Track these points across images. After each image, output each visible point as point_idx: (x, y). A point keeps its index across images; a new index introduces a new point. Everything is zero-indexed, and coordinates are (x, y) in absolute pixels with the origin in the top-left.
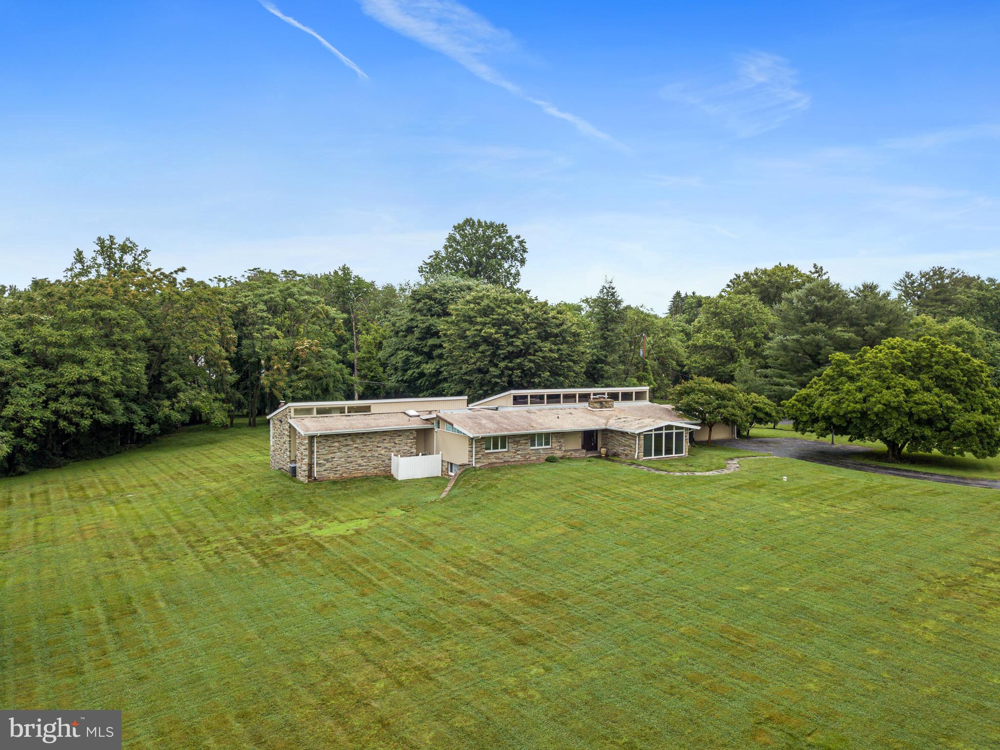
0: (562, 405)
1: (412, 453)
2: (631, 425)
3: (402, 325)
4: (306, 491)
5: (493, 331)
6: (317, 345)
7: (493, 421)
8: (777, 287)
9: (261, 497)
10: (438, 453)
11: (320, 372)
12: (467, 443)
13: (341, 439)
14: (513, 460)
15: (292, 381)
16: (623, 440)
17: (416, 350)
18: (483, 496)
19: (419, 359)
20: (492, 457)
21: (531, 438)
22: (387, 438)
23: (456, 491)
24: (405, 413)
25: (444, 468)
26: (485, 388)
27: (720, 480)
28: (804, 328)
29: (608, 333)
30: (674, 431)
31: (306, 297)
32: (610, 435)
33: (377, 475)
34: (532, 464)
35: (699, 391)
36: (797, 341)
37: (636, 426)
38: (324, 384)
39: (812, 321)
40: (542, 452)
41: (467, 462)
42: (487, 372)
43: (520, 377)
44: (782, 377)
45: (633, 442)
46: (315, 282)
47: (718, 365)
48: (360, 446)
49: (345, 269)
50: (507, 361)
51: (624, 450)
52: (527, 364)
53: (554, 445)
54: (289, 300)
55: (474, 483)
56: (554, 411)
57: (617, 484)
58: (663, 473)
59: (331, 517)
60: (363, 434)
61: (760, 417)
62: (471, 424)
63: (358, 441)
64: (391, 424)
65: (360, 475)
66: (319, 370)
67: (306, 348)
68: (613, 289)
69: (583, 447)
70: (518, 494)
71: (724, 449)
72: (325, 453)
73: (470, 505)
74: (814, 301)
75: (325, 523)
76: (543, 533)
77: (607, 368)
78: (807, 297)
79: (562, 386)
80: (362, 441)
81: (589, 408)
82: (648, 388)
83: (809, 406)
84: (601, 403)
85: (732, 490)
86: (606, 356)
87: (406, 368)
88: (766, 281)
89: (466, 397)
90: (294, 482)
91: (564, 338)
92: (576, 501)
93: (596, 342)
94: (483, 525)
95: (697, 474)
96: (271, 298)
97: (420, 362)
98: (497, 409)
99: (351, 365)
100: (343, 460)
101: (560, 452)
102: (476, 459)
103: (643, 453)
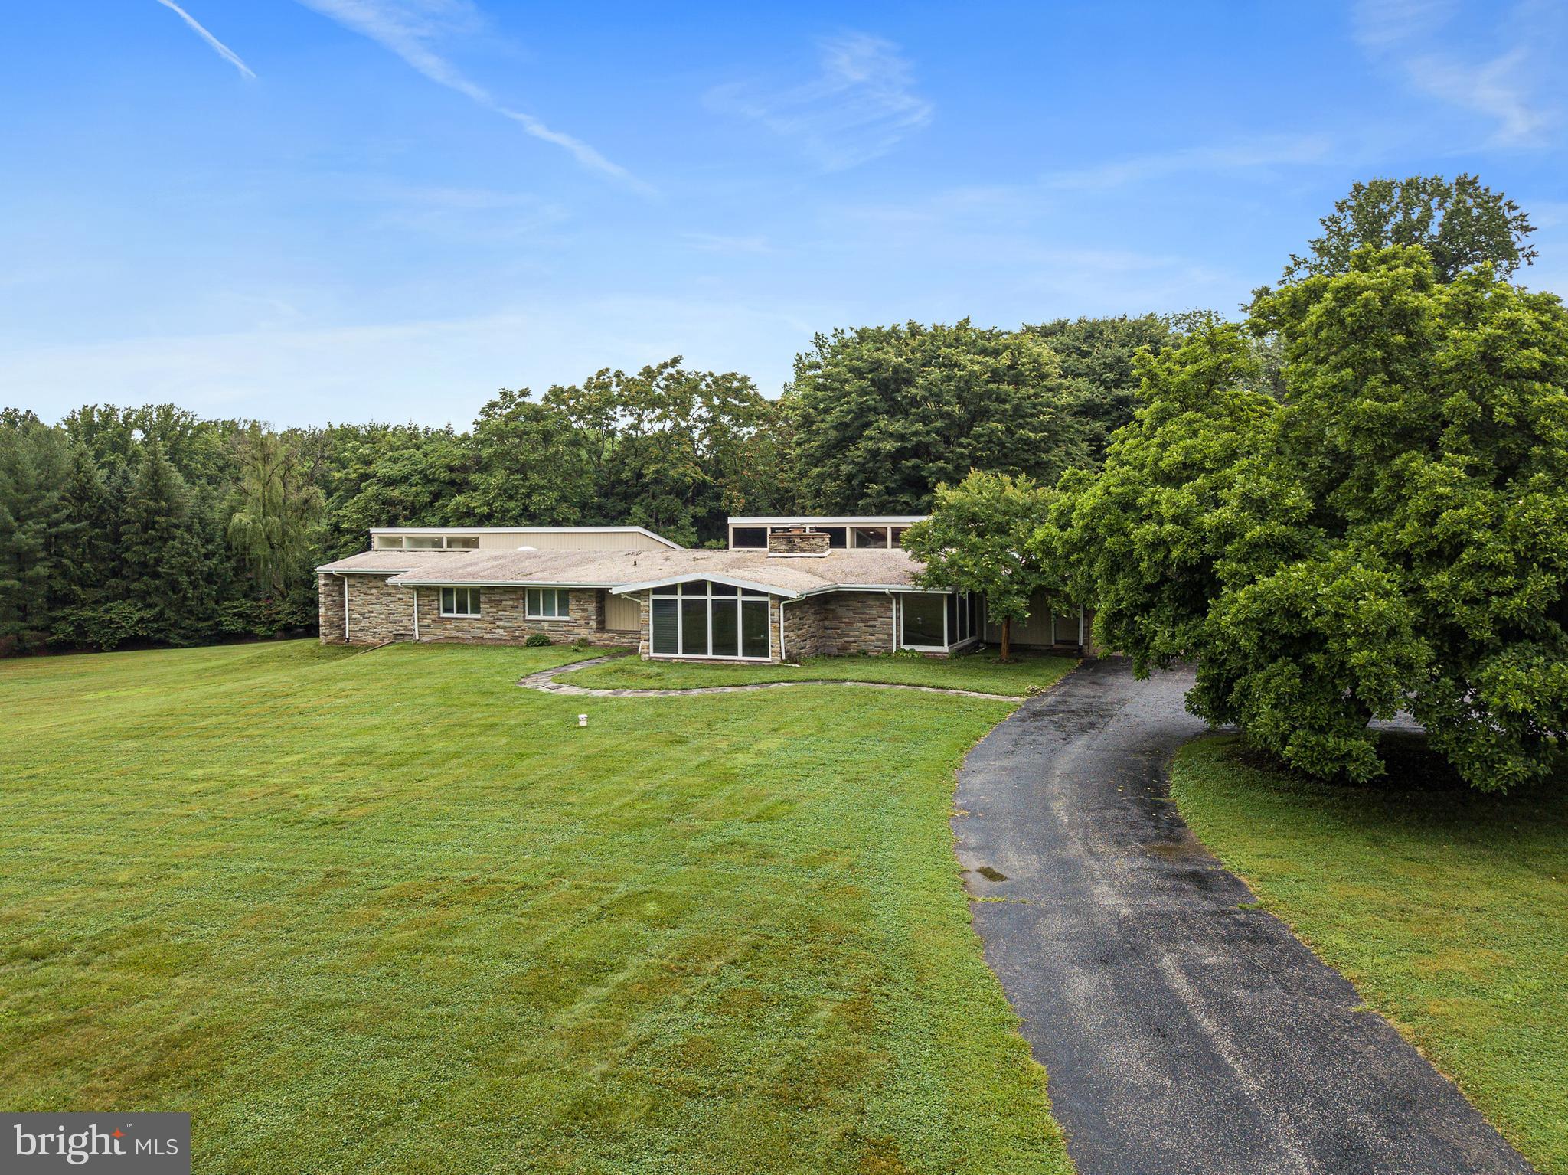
14: (489, 636)
20: (450, 626)
21: (528, 597)
40: (546, 626)
41: (412, 631)
53: (574, 616)
72: (359, 602)
81: (769, 551)
100: (383, 616)
101: (586, 631)
102: (419, 626)
103: (651, 642)
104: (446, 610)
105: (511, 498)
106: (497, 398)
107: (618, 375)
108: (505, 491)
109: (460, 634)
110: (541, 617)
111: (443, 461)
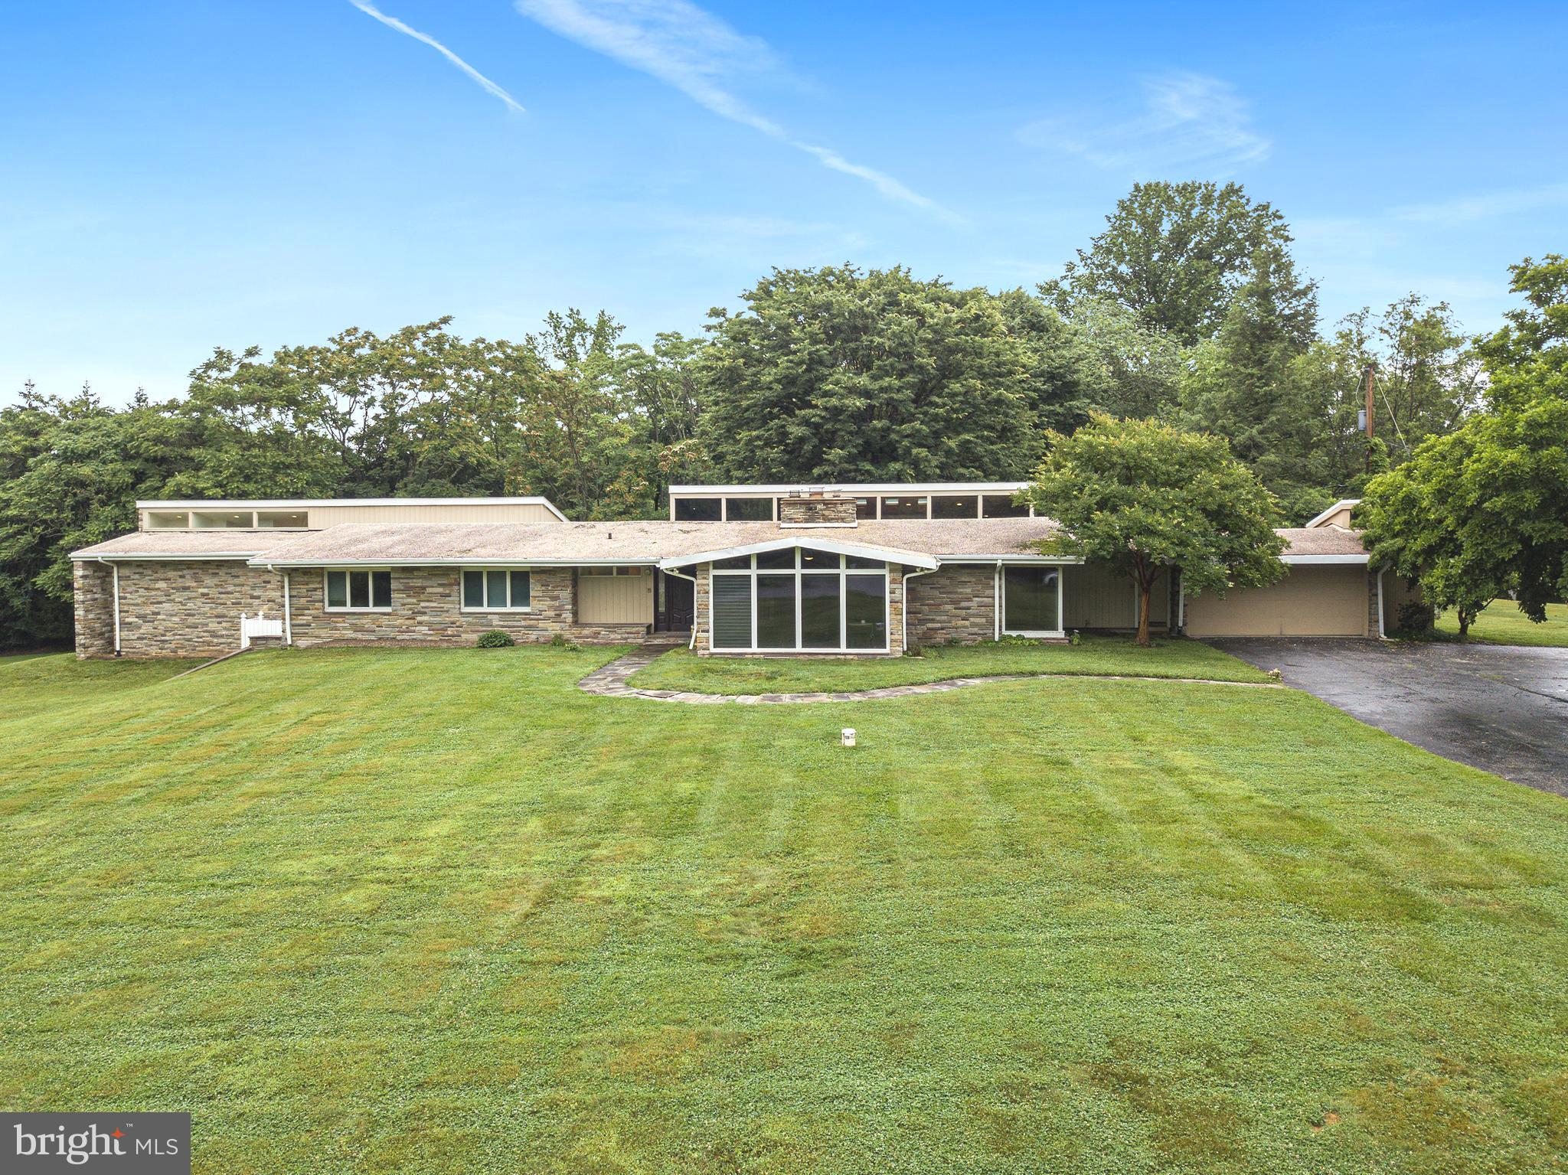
20: (345, 623)
21: (466, 581)
30: (843, 571)
40: (492, 620)
53: (534, 605)
69: (658, 620)
72: (139, 601)
100: (177, 619)
101: (557, 626)
102: (292, 626)
103: (711, 634)
104: (332, 603)
105: (248, 479)
106: (213, 357)
107: (368, 335)
108: (241, 469)
109: (359, 636)
110: (485, 609)
111: (153, 432)
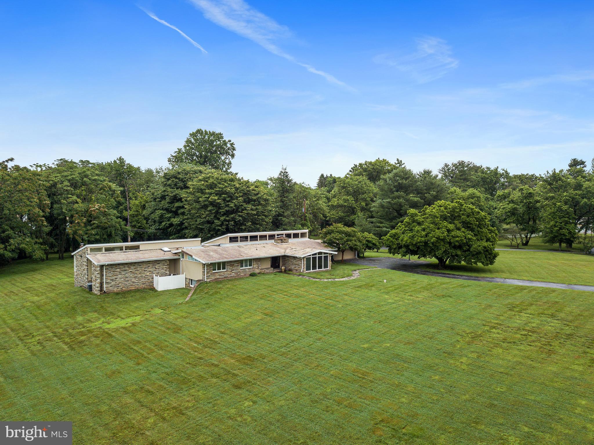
0: (259, 242)
1: (167, 274)
2: (299, 253)
3: (158, 195)
4: (99, 300)
5: (216, 198)
6: (103, 208)
7: (217, 253)
8: (377, 172)
9: (69, 305)
10: (183, 274)
11: (106, 224)
12: (202, 267)
13: (121, 267)
14: (230, 276)
15: (87, 230)
16: (294, 261)
17: (167, 210)
18: (211, 299)
19: (169, 215)
20: (217, 275)
21: (241, 262)
22: (151, 265)
23: (195, 297)
24: (161, 249)
25: (187, 283)
26: (212, 233)
27: (350, 283)
28: (393, 195)
29: (285, 199)
30: (323, 255)
31: (96, 177)
32: (287, 258)
33: (144, 288)
34: (241, 278)
35: (336, 232)
36: (389, 202)
37: (302, 253)
38: (109, 232)
39: (397, 191)
40: (247, 270)
41: (201, 279)
42: (213, 223)
43: (233, 226)
44: (381, 223)
45: (300, 262)
46: (102, 168)
47: (346, 216)
48: (133, 271)
49: (121, 159)
50: (225, 216)
51: (295, 267)
52: (237, 218)
53: (254, 266)
54: (85, 179)
55: (206, 291)
56: (255, 246)
57: (291, 288)
58: (318, 280)
59: (116, 316)
60: (135, 263)
61: (370, 246)
62: (203, 255)
63: (132, 267)
64: (153, 256)
65: (134, 288)
66: (105, 223)
67: (97, 209)
68: (287, 173)
69: (271, 267)
70: (233, 297)
71: (350, 265)
72: (111, 275)
73: (204, 305)
74: (398, 180)
75: (112, 320)
76: (249, 319)
77: (284, 219)
78: (394, 178)
79: (258, 230)
80: (134, 267)
81: (275, 243)
82: (307, 230)
83: (397, 239)
84: (281, 240)
85: (357, 289)
86: (283, 212)
87: (161, 221)
88: (371, 168)
89: (200, 239)
90: (91, 294)
91: (259, 202)
92: (268, 299)
93: (278, 204)
94: (212, 317)
95: (336, 280)
96: (73, 178)
97: (170, 217)
98: (219, 245)
99: (125, 219)
100: (123, 279)
101: (258, 270)
102: (207, 276)
103: (306, 269)
110: (245, 268)
